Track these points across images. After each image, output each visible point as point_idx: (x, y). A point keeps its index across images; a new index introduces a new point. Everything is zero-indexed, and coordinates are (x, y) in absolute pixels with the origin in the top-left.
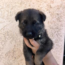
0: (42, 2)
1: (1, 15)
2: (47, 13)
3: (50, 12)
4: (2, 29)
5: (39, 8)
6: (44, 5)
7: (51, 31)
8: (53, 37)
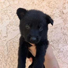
0: (54, 8)
1: (15, 22)
2: (60, 19)
3: (62, 18)
4: (16, 37)
5: (52, 14)
6: (56, 11)
7: (65, 37)
8: (66, 44)
